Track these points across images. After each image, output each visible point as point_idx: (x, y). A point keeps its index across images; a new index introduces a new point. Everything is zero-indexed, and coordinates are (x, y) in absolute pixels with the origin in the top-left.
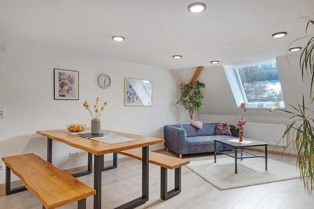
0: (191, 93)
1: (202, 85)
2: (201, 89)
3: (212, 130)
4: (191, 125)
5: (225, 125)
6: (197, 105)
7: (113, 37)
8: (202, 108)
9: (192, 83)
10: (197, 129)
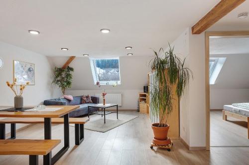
0: (64, 75)
1: (72, 69)
2: (71, 72)
3: (79, 101)
4: (65, 98)
5: (87, 97)
6: (69, 83)
7: (29, 31)
8: (72, 86)
9: (64, 68)
10: (69, 101)
